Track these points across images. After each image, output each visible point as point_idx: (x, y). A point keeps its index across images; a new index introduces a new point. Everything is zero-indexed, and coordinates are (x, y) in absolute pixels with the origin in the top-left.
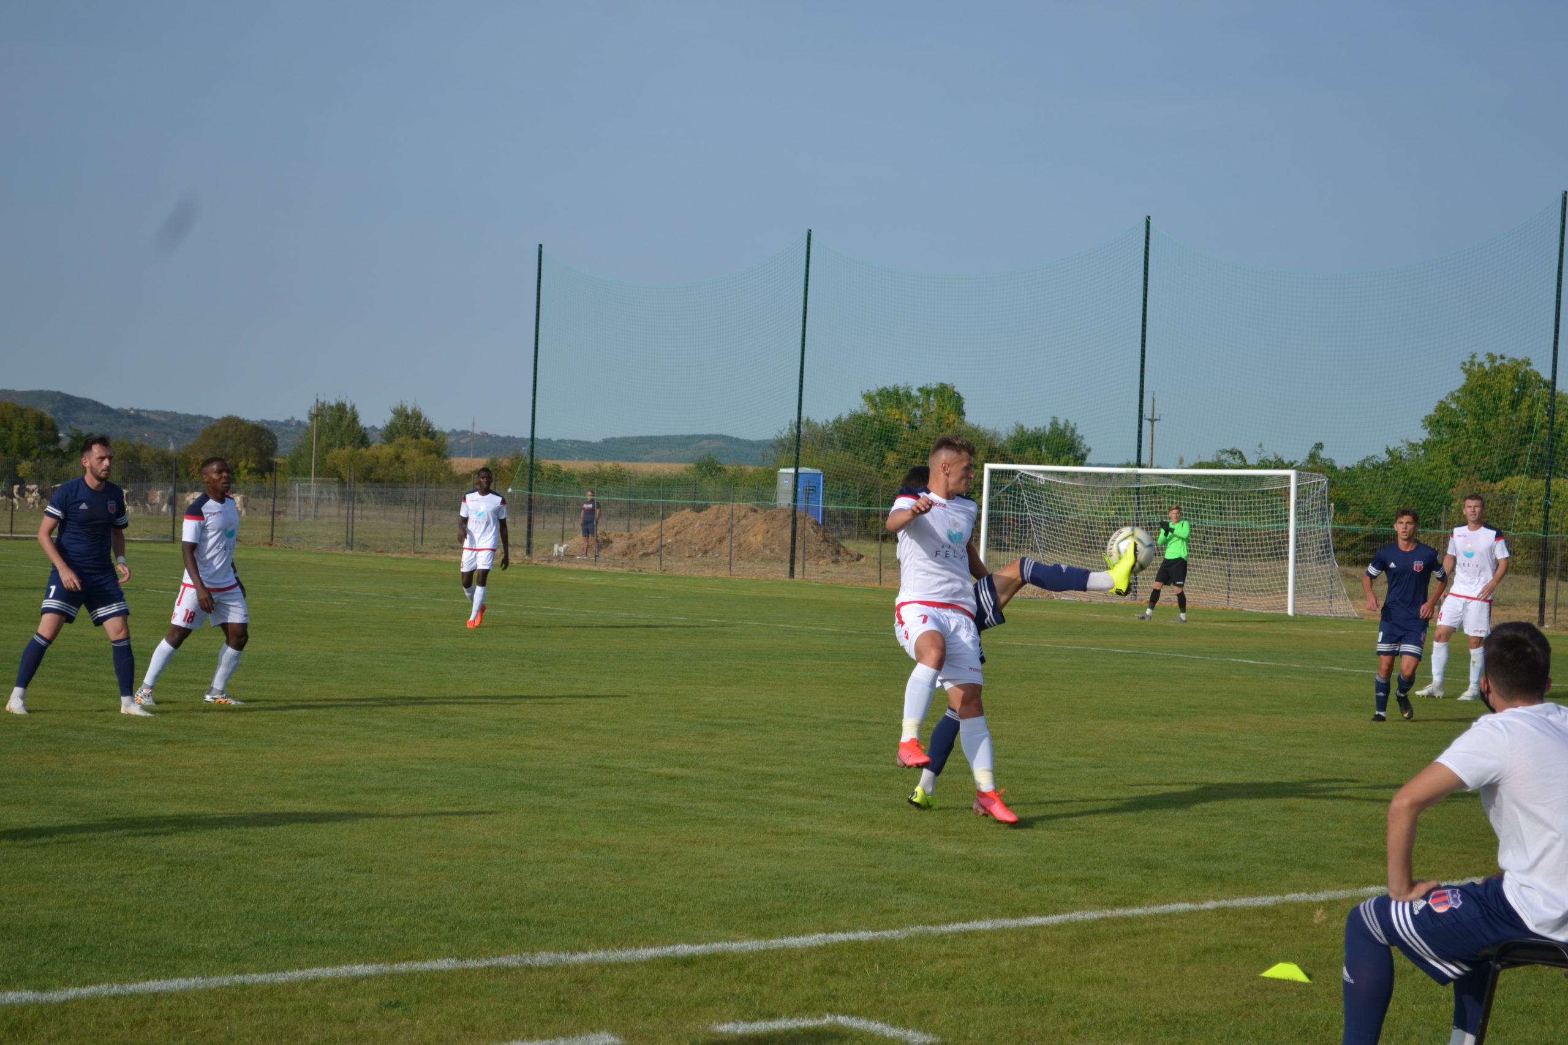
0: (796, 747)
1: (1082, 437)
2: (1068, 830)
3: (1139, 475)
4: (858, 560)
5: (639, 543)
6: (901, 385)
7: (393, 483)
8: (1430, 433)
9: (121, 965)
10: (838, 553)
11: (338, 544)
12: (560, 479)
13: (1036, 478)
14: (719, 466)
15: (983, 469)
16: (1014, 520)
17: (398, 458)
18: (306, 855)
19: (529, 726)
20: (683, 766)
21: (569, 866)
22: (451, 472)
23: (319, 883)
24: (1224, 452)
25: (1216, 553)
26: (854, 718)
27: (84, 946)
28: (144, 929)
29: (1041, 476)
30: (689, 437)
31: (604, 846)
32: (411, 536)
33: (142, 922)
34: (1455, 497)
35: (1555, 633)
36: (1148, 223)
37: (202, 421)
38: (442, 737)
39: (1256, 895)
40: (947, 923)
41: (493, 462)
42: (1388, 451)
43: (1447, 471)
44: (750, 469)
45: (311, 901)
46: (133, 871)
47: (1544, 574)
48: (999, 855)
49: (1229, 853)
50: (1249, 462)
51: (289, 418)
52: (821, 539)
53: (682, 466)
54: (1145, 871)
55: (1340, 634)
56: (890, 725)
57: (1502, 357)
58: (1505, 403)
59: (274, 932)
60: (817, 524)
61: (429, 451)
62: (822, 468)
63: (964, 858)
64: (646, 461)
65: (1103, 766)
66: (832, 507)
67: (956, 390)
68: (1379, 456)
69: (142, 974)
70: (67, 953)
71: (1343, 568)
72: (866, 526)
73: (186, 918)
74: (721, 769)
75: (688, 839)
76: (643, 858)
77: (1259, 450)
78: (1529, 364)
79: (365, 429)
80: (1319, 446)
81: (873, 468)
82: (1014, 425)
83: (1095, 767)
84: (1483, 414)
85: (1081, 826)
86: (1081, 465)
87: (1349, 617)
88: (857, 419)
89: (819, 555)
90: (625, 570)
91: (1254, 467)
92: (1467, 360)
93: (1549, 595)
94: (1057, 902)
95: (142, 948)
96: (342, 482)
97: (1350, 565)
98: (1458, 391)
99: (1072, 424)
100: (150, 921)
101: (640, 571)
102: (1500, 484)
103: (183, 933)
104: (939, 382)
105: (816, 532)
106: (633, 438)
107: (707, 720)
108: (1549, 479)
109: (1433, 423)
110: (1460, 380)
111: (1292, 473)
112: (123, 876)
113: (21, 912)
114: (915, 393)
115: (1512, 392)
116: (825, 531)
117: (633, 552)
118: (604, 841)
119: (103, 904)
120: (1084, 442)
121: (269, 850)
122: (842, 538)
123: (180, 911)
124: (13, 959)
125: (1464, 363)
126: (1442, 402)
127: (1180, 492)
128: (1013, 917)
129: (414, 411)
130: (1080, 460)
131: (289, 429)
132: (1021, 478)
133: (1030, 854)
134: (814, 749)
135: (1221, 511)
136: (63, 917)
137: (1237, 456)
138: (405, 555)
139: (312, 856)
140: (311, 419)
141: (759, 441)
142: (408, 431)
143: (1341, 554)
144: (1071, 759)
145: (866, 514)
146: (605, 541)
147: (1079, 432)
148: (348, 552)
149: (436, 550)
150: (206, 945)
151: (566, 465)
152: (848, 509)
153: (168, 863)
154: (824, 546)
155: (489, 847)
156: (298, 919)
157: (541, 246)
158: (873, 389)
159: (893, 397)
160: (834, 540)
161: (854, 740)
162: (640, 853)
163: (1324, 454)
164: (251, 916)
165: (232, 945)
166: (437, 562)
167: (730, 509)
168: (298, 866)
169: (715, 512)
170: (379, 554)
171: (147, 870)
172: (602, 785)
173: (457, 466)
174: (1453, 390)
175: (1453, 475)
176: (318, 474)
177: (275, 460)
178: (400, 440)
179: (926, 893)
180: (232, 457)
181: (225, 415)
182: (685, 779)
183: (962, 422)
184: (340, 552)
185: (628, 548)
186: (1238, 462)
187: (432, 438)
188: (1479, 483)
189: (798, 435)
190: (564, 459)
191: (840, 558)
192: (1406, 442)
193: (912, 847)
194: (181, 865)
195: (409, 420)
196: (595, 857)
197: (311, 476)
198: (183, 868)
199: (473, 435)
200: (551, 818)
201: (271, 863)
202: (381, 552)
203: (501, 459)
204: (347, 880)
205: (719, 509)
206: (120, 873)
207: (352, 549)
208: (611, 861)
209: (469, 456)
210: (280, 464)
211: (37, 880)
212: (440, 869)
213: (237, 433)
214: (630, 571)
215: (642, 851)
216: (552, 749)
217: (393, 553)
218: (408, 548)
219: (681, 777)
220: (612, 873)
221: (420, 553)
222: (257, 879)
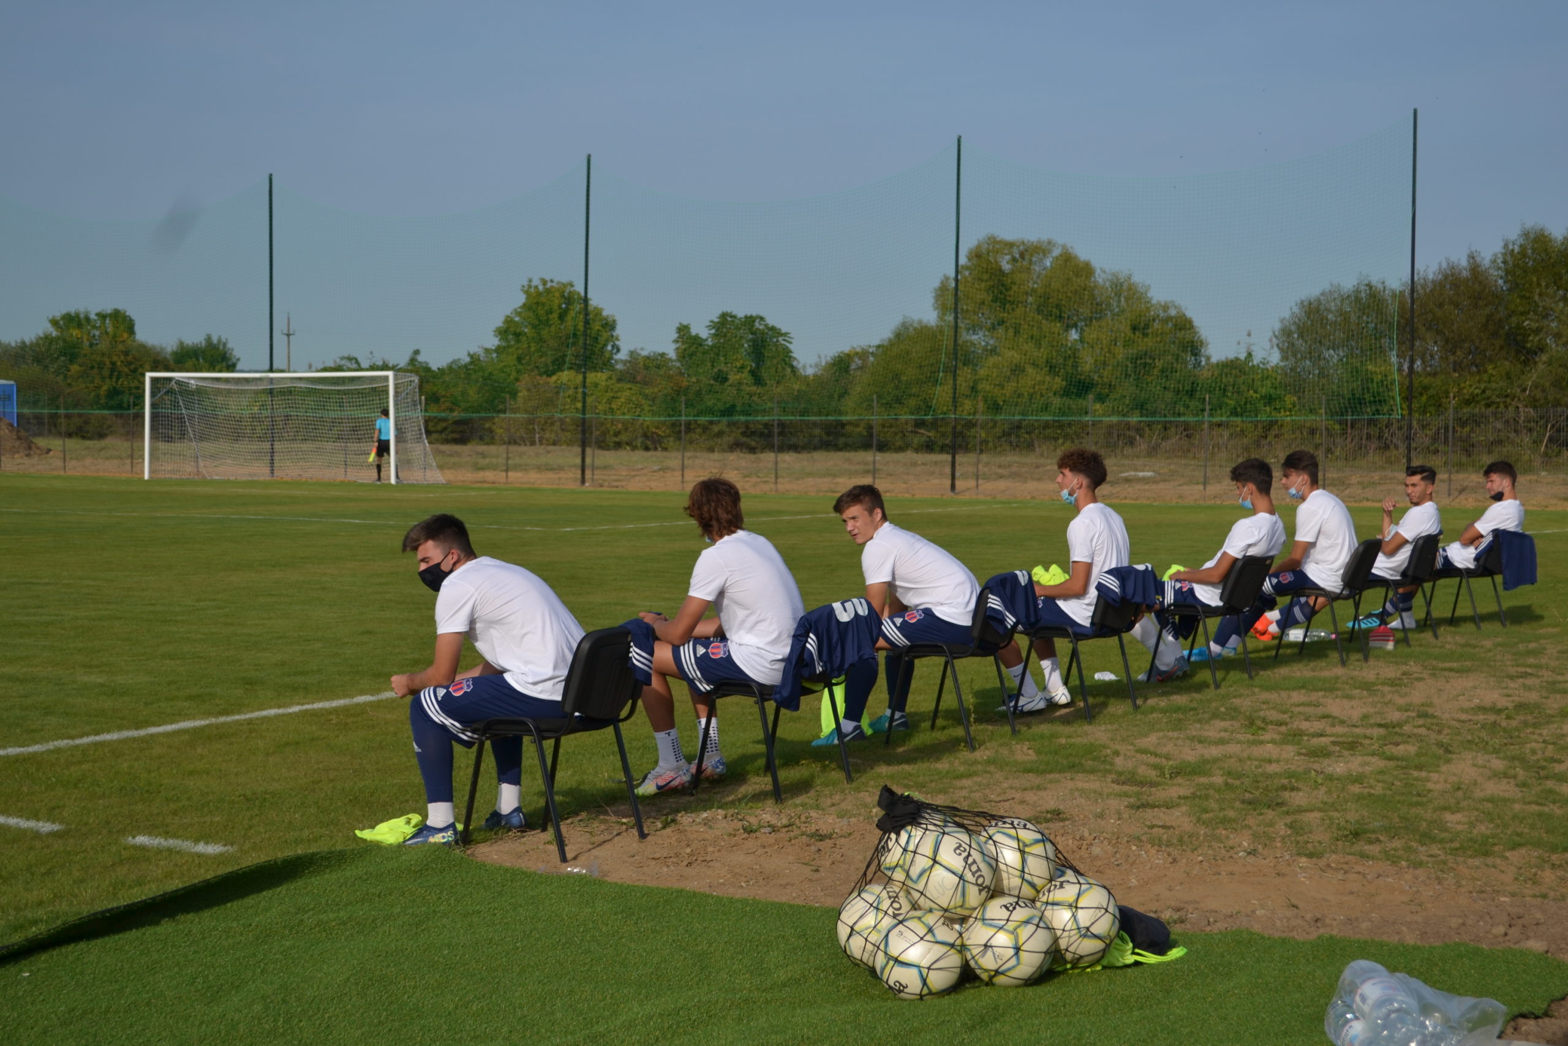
1: (233, 350)
2: (189, 659)
3: (272, 379)
4: (47, 453)
6: (82, 310)
8: (500, 340)
10: (30, 448)
13: (189, 384)
15: (143, 375)
16: (171, 417)
24: (342, 358)
25: (339, 438)
29: (192, 382)
34: (519, 388)
35: (592, 489)
36: (270, 179)
39: (333, 699)
40: (82, 736)
42: (469, 354)
43: (514, 368)
47: (584, 445)
48: (131, 681)
49: (315, 668)
50: (363, 366)
52: (15, 437)
54: (247, 687)
57: (552, 281)
58: (555, 315)
60: (12, 425)
62: (15, 381)
63: (102, 685)
66: (26, 411)
67: (127, 314)
68: (463, 358)
72: (54, 426)
77: (370, 356)
78: (572, 285)
80: (417, 352)
81: (60, 378)
82: (177, 341)
84: (540, 323)
85: (201, 655)
86: (233, 371)
87: (439, 484)
88: (46, 340)
89: (14, 451)
91: (366, 370)
92: (526, 283)
93: (588, 460)
94: (173, 715)
97: (442, 443)
98: (520, 308)
99: (224, 340)
102: (554, 378)
104: (113, 308)
105: (10, 431)
108: (584, 373)
109: (502, 333)
110: (521, 299)
111: (390, 374)
114: (93, 316)
115: (560, 307)
116: (18, 431)
120: (234, 353)
122: (35, 435)
125: (523, 286)
126: (508, 317)
127: (311, 392)
128: (137, 729)
130: (231, 368)
132: (177, 383)
133: (156, 679)
137: (354, 361)
143: (435, 436)
144: (202, 604)
145: (54, 417)
147: (229, 345)
152: (39, 413)
154: (17, 443)
158: (58, 314)
159: (72, 320)
160: (27, 438)
161: (25, 598)
163: (421, 358)
174: (516, 307)
175: (518, 372)
179: (67, 715)
183: (133, 340)
186: (355, 366)
188: (538, 378)
191: (32, 453)
192: (483, 348)
193: (60, 680)
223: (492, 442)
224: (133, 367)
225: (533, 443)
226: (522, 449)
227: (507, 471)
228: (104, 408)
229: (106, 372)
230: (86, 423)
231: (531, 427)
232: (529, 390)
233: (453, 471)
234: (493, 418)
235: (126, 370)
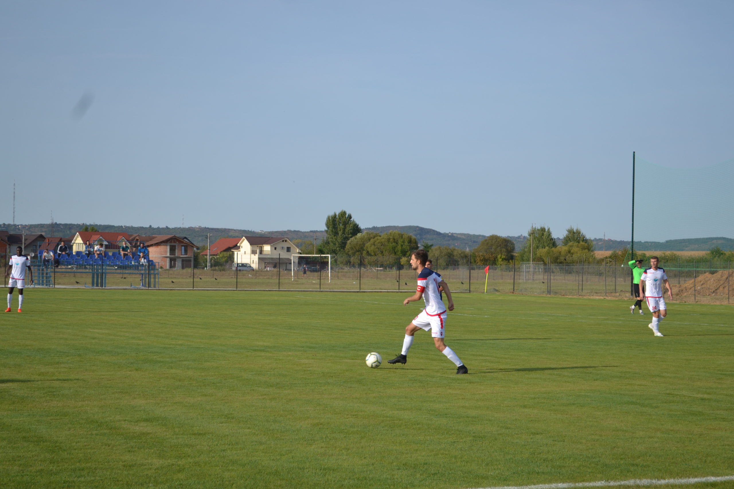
5: (684, 289)
7: (568, 264)
9: (455, 481)
11: (544, 292)
14: (722, 252)
17: (569, 252)
18: (534, 434)
19: (635, 375)
20: (709, 394)
21: (655, 440)
22: (595, 258)
23: (541, 446)
27: (439, 473)
28: (464, 466)
30: (707, 239)
31: (672, 430)
32: (577, 288)
33: (463, 463)
37: (481, 237)
38: (594, 380)
41: (614, 253)
45: (538, 454)
46: (459, 440)
51: (520, 235)
53: (704, 253)
59: (522, 468)
61: (584, 248)
64: (687, 250)
69: (464, 486)
70: (432, 476)
73: (482, 461)
74: (727, 395)
75: (712, 428)
76: (690, 436)
79: (554, 239)
90: (678, 302)
95: (464, 474)
96: (545, 264)
100: (467, 462)
101: (685, 302)
103: (481, 468)
106: (680, 240)
107: (719, 372)
112: (454, 442)
113: (411, 457)
117: (681, 294)
118: (672, 428)
119: (446, 454)
121: (518, 431)
123: (480, 458)
124: (408, 478)
129: (577, 230)
131: (520, 240)
136: (429, 460)
138: (575, 297)
139: (537, 434)
140: (530, 235)
142: (574, 239)
148: (549, 296)
149: (588, 294)
150: (492, 473)
151: (648, 253)
153: (474, 437)
155: (618, 431)
156: (532, 462)
157: (634, 152)
162: (689, 434)
164: (511, 460)
165: (503, 473)
166: (589, 299)
167: (728, 272)
168: (531, 439)
169: (720, 274)
170: (563, 297)
171: (464, 440)
172: (670, 402)
173: (597, 255)
176: (534, 260)
177: (514, 254)
178: (570, 244)
180: (495, 253)
181: (491, 235)
182: (709, 400)
184: (545, 295)
185: (679, 291)
187: (586, 242)
190: (648, 250)
194: (479, 438)
195: (575, 235)
196: (668, 436)
197: (530, 261)
198: (480, 439)
199: (604, 241)
200: (647, 417)
201: (519, 437)
202: (563, 295)
203: (618, 252)
204: (554, 445)
205: (722, 273)
206: (453, 441)
207: (550, 294)
208: (675, 437)
209: (603, 251)
210: (516, 256)
211: (417, 443)
212: (596, 441)
213: (497, 242)
214: (681, 302)
215: (690, 433)
216: (646, 386)
217: (569, 296)
218: (576, 293)
219: (708, 399)
220: (676, 443)
221: (581, 295)
222: (513, 444)
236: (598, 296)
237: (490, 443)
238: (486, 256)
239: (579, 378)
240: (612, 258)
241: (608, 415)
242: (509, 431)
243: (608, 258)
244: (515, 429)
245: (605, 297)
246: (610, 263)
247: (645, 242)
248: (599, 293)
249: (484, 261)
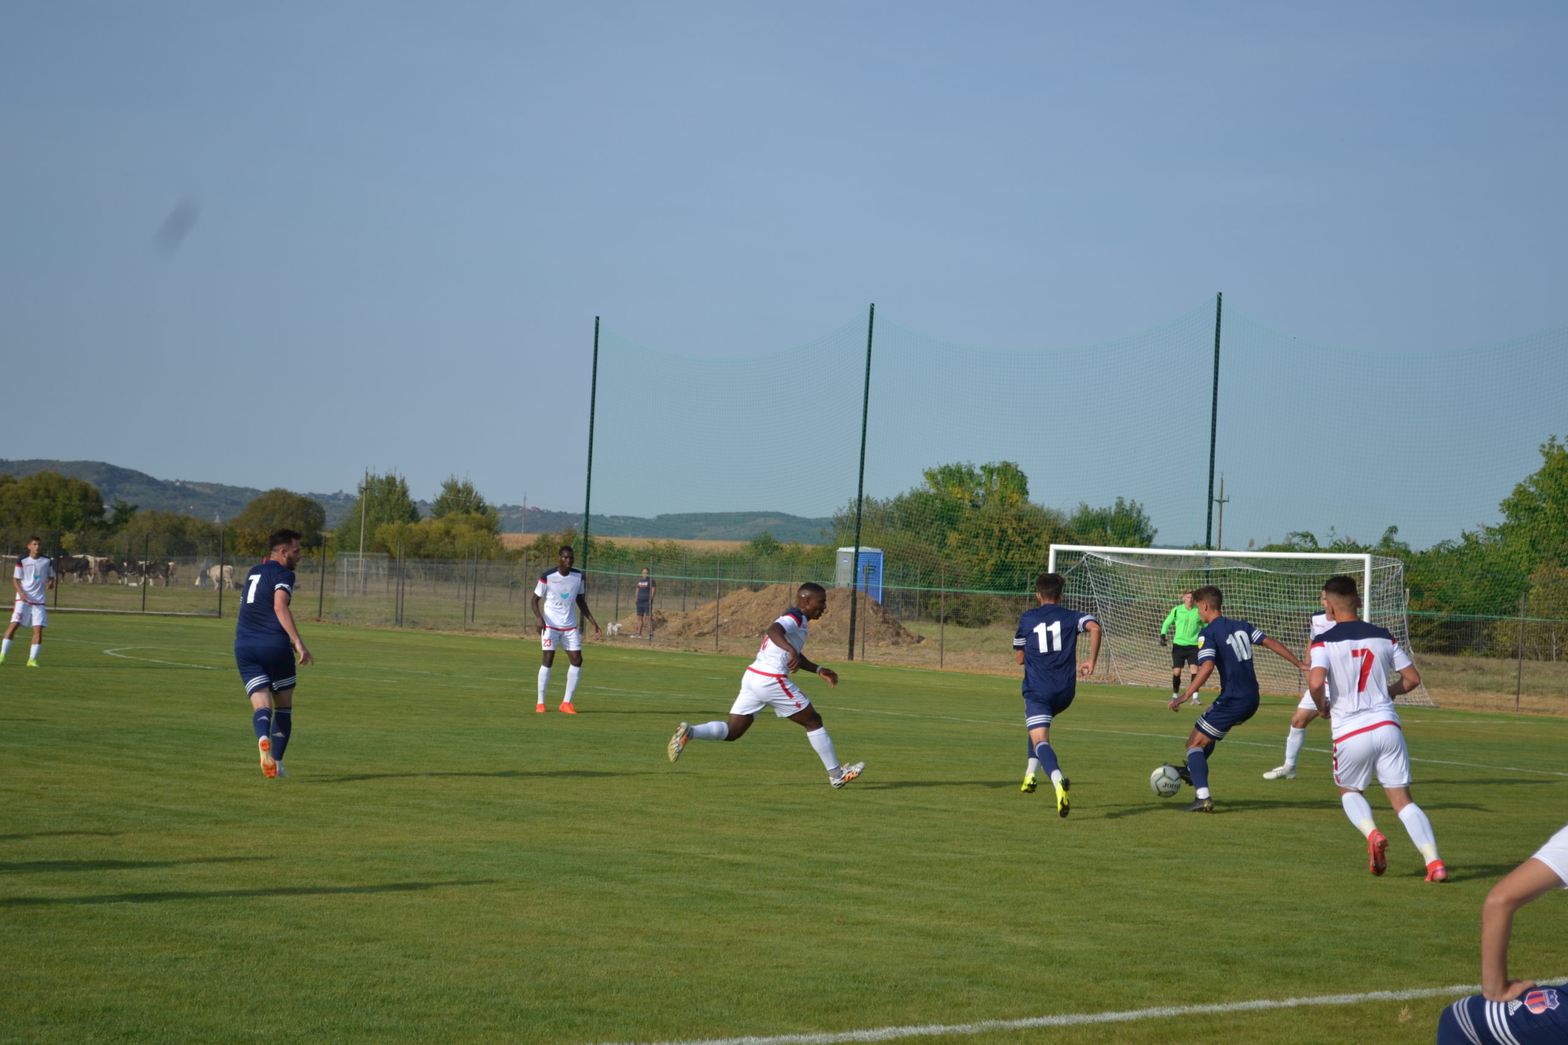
0: (860, 834)
1: (1149, 519)
2: (1142, 923)
3: (1208, 558)
4: (919, 642)
5: (695, 623)
6: (964, 463)
7: (443, 558)
8: (1508, 517)
10: (898, 634)
11: (387, 620)
12: (613, 555)
13: (1103, 560)
14: (776, 544)
15: (1048, 550)
16: (1079, 603)
17: (448, 533)
18: (362, 940)
19: (586, 809)
20: (745, 852)
21: (631, 954)
22: (502, 548)
23: (376, 969)
24: (1296, 534)
26: (919, 805)
27: (138, 1030)
28: (199, 1014)
29: (1108, 558)
30: (745, 515)
31: (666, 934)
32: (462, 613)
33: (197, 1007)
34: (1532, 583)
36: (1219, 300)
37: (248, 494)
38: (498, 819)
39: (1338, 993)
40: (1021, 1017)
41: (544, 538)
42: (1464, 536)
43: (1525, 556)
44: (808, 547)
45: (368, 988)
46: (187, 954)
48: (1072, 948)
49: (1309, 948)
50: (1320, 546)
51: (337, 491)
52: (881, 620)
53: (737, 544)
54: (1223, 966)
55: (1416, 724)
56: (956, 812)
59: (332, 1018)
60: (877, 604)
61: (479, 526)
62: (882, 548)
63: (1036, 951)
64: (701, 538)
65: (1176, 857)
66: (892, 587)
67: (1019, 469)
68: (1455, 540)
70: (121, 1038)
71: (1418, 655)
72: (927, 608)
73: (241, 1003)
74: (784, 856)
75: (752, 928)
76: (707, 947)
77: (1331, 533)
79: (415, 503)
80: (1393, 530)
81: (934, 548)
82: (1079, 505)
83: (1168, 858)
84: (1563, 497)
85: (1156, 919)
86: (1148, 546)
87: (1425, 706)
88: (919, 498)
89: (879, 637)
90: (680, 650)
91: (1326, 551)
92: (1546, 442)
94: (1134, 997)
95: (197, 1034)
96: (392, 558)
97: (1424, 652)
98: (1536, 474)
99: (1138, 505)
100: (204, 1006)
101: (696, 651)
103: (238, 1019)
104: (1002, 460)
105: (876, 613)
106: (688, 515)
107: (768, 805)
109: (1512, 507)
110: (1538, 463)
111: (1366, 557)
112: (177, 959)
113: (74, 995)
114: (977, 471)
116: (885, 612)
117: (688, 632)
118: (667, 929)
119: (157, 988)
120: (1150, 523)
121: (325, 934)
122: (903, 619)
123: (235, 997)
125: (1543, 446)
126: (1521, 485)
127: (1250, 575)
128: (1088, 1013)
129: (465, 485)
130: (1146, 542)
131: (337, 502)
132: (1087, 559)
133: (1104, 948)
134: (878, 836)
135: (1291, 595)
136: (116, 1001)
137: (1309, 539)
138: (456, 633)
139: (369, 941)
140: (361, 493)
141: (817, 519)
142: (459, 505)
143: (1417, 641)
144: (1143, 850)
145: (926, 595)
146: (659, 620)
147: (1145, 513)
148: (397, 628)
149: (487, 628)
150: (262, 1031)
151: (620, 542)
152: (908, 590)
153: (222, 946)
154: (883, 628)
155: (549, 933)
156: (356, 1005)
157: (598, 318)
158: (936, 467)
159: (955, 476)
160: (894, 622)
161: (919, 827)
162: (703, 942)
163: (1397, 538)
164: (308, 1002)
166: (489, 639)
167: (788, 589)
168: (355, 951)
169: (773, 591)
170: (429, 632)
171: (200, 953)
172: (663, 871)
173: (508, 542)
174: (1532, 474)
175: (1531, 560)
176: (367, 549)
177: (323, 534)
178: (451, 515)
179: (998, 986)
181: (273, 487)
182: (747, 866)
183: (1026, 502)
184: (389, 628)
185: (683, 627)
186: (1310, 545)
187: (483, 513)
188: (1558, 569)
189: (859, 514)
190: (617, 535)
191: (900, 640)
192: (1483, 526)
193: (982, 939)
194: (235, 949)
195: (460, 495)
196: (658, 945)
197: (359, 551)
198: (237, 952)
199: (524, 511)
200: (612, 904)
201: (326, 947)
202: (431, 629)
203: (552, 536)
204: (405, 966)
205: (777, 589)
206: (174, 956)
207: (401, 626)
208: (674, 949)
209: (521, 532)
210: (328, 539)
211: (89, 962)
212: (499, 956)
213: (285, 507)
214: (686, 651)
215: (705, 939)
216: (611, 833)
217: (443, 630)
218: (458, 625)
219: (744, 864)
220: (675, 962)
221: (471, 630)
222: (312, 964)
223: (1492, 653)
224: (1026, 537)
225: (1548, 658)
226: (1533, 664)
227: (1517, 693)
228: (988, 587)
229: (994, 543)
230: (965, 605)
231: (1546, 635)
232: (1545, 586)
233: (1442, 691)
234: (1494, 621)
235: (1018, 539)
236: (507, 632)
237: (259, 960)
238: (258, 537)
239: (464, 814)
240: (539, 550)
241: (527, 898)
242: (304, 935)
243: (532, 550)
244: (318, 930)
245: (522, 636)
246: (535, 561)
247: (612, 517)
248: (509, 626)
249: (254, 547)
